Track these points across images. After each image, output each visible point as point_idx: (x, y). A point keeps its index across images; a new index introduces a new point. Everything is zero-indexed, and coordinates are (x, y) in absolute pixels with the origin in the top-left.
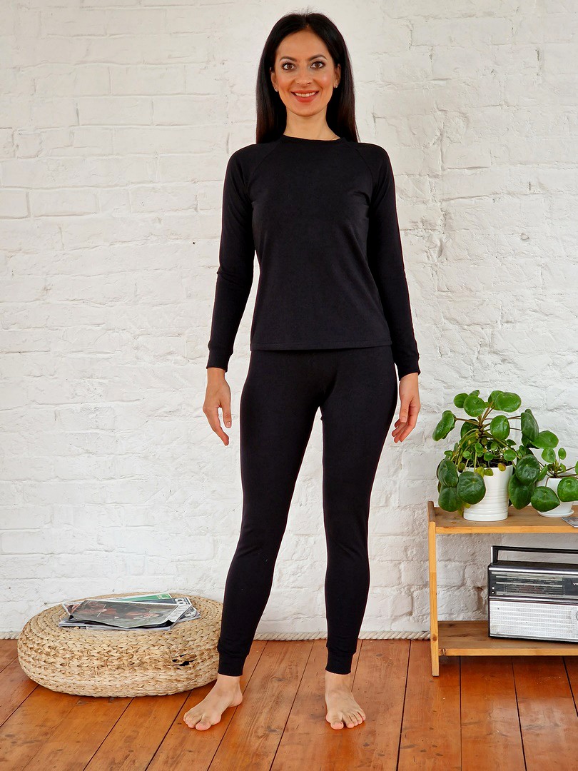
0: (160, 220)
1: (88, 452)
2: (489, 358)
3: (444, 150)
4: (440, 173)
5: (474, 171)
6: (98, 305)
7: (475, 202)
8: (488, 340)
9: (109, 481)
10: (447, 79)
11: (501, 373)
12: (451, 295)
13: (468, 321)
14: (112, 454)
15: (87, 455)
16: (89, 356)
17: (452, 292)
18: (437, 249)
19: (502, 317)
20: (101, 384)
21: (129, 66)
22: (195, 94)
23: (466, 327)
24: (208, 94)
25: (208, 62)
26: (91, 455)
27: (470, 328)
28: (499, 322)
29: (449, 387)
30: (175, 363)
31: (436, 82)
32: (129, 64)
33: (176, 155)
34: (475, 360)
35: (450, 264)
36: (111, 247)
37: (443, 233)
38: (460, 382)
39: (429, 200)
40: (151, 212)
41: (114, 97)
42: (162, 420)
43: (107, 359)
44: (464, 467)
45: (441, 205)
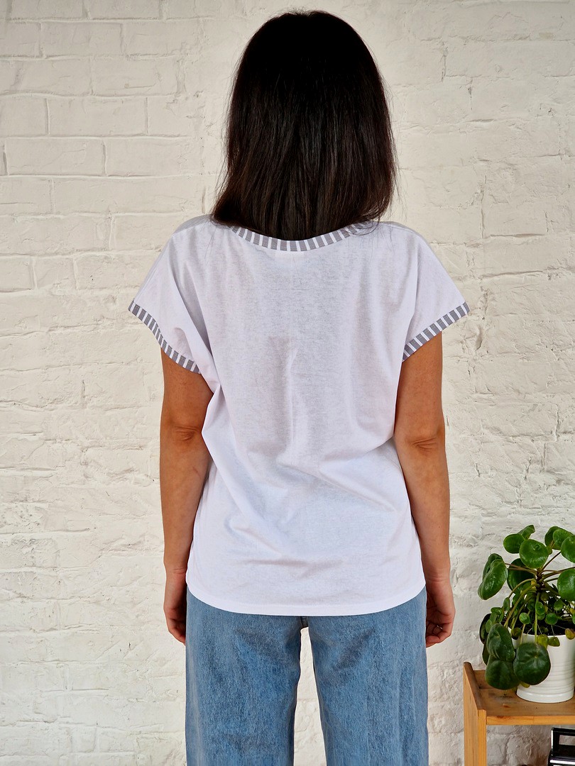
0: (114, 300)
1: (21, 596)
2: (541, 479)
3: (486, 213)
4: (481, 241)
5: (523, 239)
6: (34, 408)
7: (525, 278)
8: (539, 455)
9: (48, 633)
10: (491, 120)
11: (556, 496)
12: (493, 398)
13: (514, 430)
14: (52, 598)
15: (20, 600)
16: (22, 473)
17: (494, 394)
18: (475, 339)
19: (558, 426)
20: (38, 509)
21: (72, 98)
22: (162, 135)
23: (511, 438)
24: (179, 136)
25: (178, 93)
26: (25, 600)
27: (517, 439)
28: (554, 433)
29: (489, 515)
30: (136, 483)
31: (477, 124)
32: (71, 95)
33: (136, 214)
34: (522, 480)
35: (492, 359)
36: (51, 333)
37: (484, 319)
38: (503, 509)
39: (466, 276)
40: (102, 289)
41: (55, 138)
42: (119, 554)
43: (47, 478)
44: (520, 634)
45: (480, 283)
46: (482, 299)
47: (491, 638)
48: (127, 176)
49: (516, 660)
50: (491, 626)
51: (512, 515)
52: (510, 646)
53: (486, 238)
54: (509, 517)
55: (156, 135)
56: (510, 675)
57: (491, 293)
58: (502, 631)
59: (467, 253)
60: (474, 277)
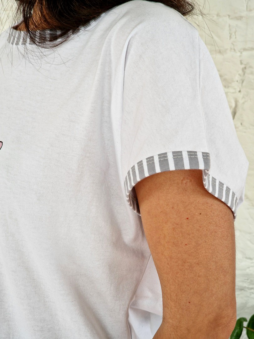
37: (240, 91)
39: (227, 49)
45: (240, 56)
46: (241, 72)
53: (251, 10)
59: (230, 26)
60: (234, 50)
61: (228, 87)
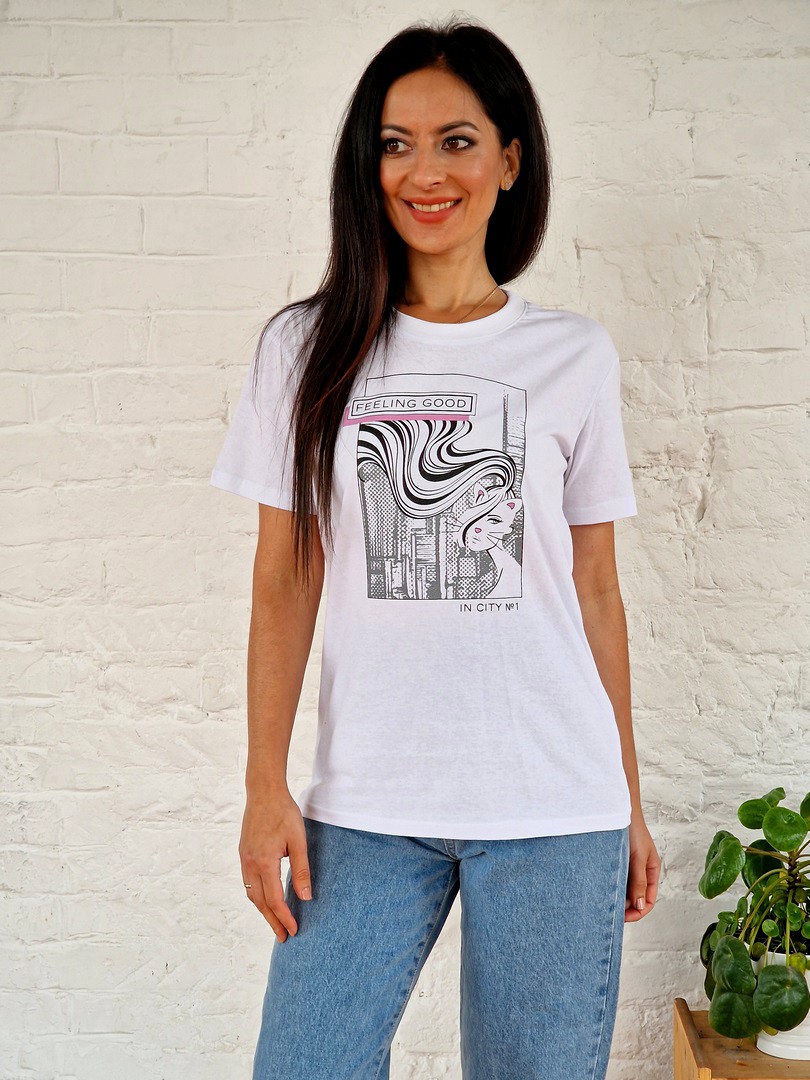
0: (153, 440)
2: (793, 719)
3: (714, 315)
4: (705, 358)
5: (769, 356)
6: (30, 603)
7: (773, 415)
8: (792, 683)
9: (44, 945)
10: (722, 176)
13: (754, 645)
14: (50, 892)
15: (3, 893)
16: (10, 701)
17: (724, 589)
18: (696, 506)
20: (32, 756)
21: (96, 137)
22: (226, 195)
23: (749, 657)
24: (253, 196)
25: (254, 132)
26: (10, 894)
27: (758, 659)
29: (714, 773)
30: (180, 718)
31: (700, 182)
32: (95, 133)
33: (188, 312)
34: (765, 721)
35: (720, 536)
36: (57, 489)
37: (708, 475)
38: (736, 764)
39: (682, 411)
40: (135, 423)
41: (67, 197)
42: (153, 827)
43: (46, 709)
44: (763, 952)
45: (705, 421)
46: (706, 444)
47: (719, 957)
48: (175, 254)
49: (757, 991)
50: (718, 941)
51: (750, 774)
52: (749, 971)
53: (714, 353)
54: (744, 777)
55: (220, 195)
56: (748, 1016)
57: (721, 437)
58: (737, 948)
59: (684, 376)
60: (695, 412)
61: (690, 468)
